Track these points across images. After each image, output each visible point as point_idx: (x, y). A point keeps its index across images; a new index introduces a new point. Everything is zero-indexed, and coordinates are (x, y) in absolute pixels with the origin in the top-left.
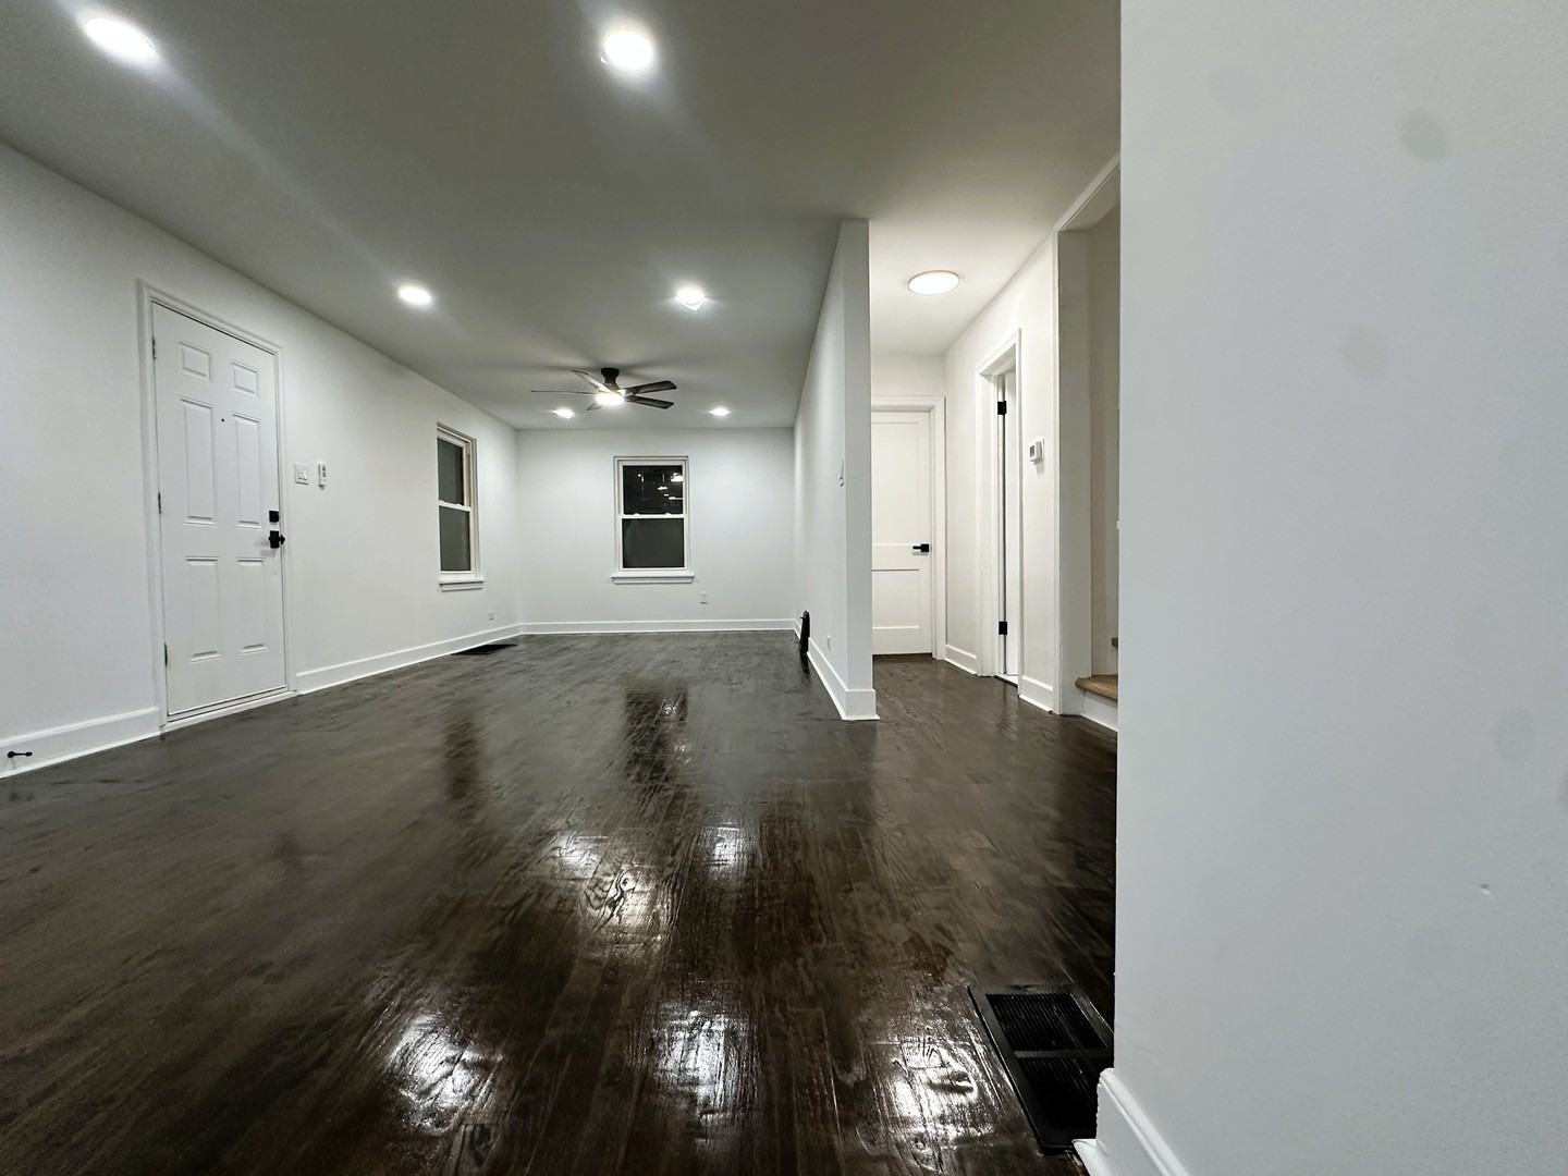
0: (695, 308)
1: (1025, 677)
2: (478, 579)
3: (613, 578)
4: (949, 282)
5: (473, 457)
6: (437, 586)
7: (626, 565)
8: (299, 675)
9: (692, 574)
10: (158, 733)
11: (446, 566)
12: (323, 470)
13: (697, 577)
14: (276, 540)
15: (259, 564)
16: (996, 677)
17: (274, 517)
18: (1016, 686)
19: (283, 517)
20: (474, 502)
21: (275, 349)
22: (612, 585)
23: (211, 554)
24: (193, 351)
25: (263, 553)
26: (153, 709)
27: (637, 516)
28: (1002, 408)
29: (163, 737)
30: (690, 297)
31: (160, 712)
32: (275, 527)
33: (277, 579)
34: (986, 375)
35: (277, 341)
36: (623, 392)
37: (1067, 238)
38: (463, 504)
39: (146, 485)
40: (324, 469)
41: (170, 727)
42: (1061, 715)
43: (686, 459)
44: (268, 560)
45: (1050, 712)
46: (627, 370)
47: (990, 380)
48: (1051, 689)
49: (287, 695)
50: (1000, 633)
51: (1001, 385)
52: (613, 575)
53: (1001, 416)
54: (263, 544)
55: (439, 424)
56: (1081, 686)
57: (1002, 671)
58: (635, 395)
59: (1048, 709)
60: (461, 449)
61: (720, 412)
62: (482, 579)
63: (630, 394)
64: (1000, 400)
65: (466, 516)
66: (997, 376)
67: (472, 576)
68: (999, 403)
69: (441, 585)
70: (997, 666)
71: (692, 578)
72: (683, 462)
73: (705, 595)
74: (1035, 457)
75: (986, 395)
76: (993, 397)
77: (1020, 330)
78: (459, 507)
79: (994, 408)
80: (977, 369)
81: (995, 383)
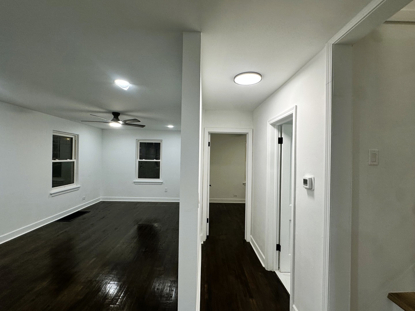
0: (126, 89)
1: (294, 307)
2: (77, 186)
3: (134, 182)
4: (256, 79)
5: (77, 141)
6: (49, 195)
7: (140, 177)
9: (162, 182)
11: (55, 185)
13: (164, 182)
20: (77, 158)
22: (133, 185)
27: (144, 160)
28: (280, 141)
34: (273, 125)
36: (121, 122)
43: (161, 141)
46: (124, 113)
47: (274, 127)
50: (277, 250)
51: (280, 130)
52: (134, 181)
53: (279, 145)
55: (53, 130)
57: (277, 269)
58: (126, 123)
60: (72, 138)
61: (171, 126)
62: (79, 186)
63: (124, 123)
64: (280, 137)
65: (72, 163)
66: (279, 126)
67: (75, 185)
68: (279, 138)
69: (51, 194)
70: (275, 266)
71: (162, 183)
72: (161, 142)
73: (166, 189)
74: (308, 187)
75: (272, 134)
76: (276, 135)
77: (296, 106)
78: (69, 160)
79: (277, 141)
80: (269, 122)
81: (277, 128)
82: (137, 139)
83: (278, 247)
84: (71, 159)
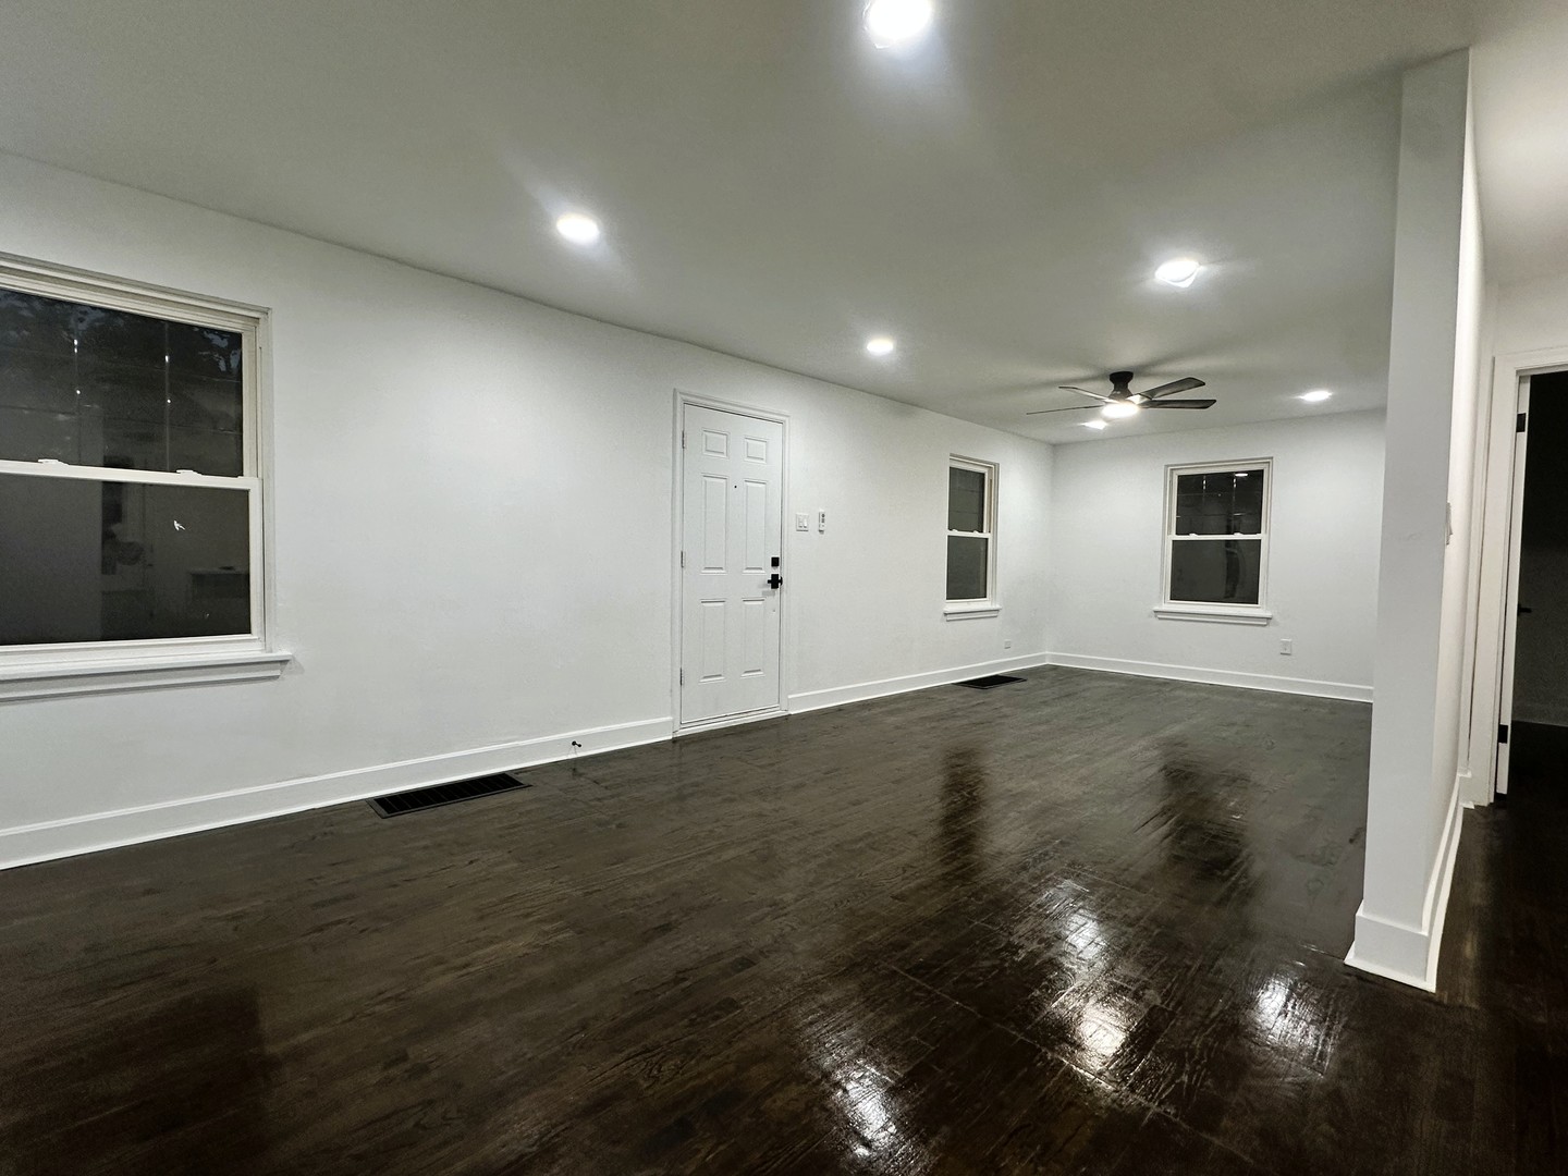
0: (1186, 284)
2: (994, 607)
3: (1156, 612)
5: (995, 483)
6: (941, 616)
7: (1177, 595)
8: (790, 697)
9: (1268, 614)
10: (671, 737)
11: (953, 594)
12: (822, 517)
13: (1277, 618)
14: (775, 582)
15: (760, 603)
17: (775, 562)
19: (784, 562)
20: (994, 529)
21: (784, 418)
22: (1154, 620)
23: (720, 597)
24: (718, 435)
25: (764, 594)
26: (669, 718)
27: (1193, 537)
29: (674, 741)
30: (1179, 271)
31: (673, 722)
32: (776, 571)
33: (776, 615)
35: (786, 412)
36: (1137, 399)
38: (979, 531)
39: (673, 548)
40: (824, 516)
41: (681, 733)
43: (1269, 461)
44: (769, 599)
46: (1141, 371)
49: (779, 713)
52: (1157, 608)
54: (764, 586)
55: (952, 455)
58: (1151, 401)
60: (983, 475)
61: (1317, 396)
62: (998, 607)
63: (1146, 399)
65: (983, 543)
67: (990, 602)
69: (946, 614)
71: (1268, 618)
72: (1266, 465)
73: (1286, 643)
78: (976, 534)
82: (1168, 466)
84: (982, 531)
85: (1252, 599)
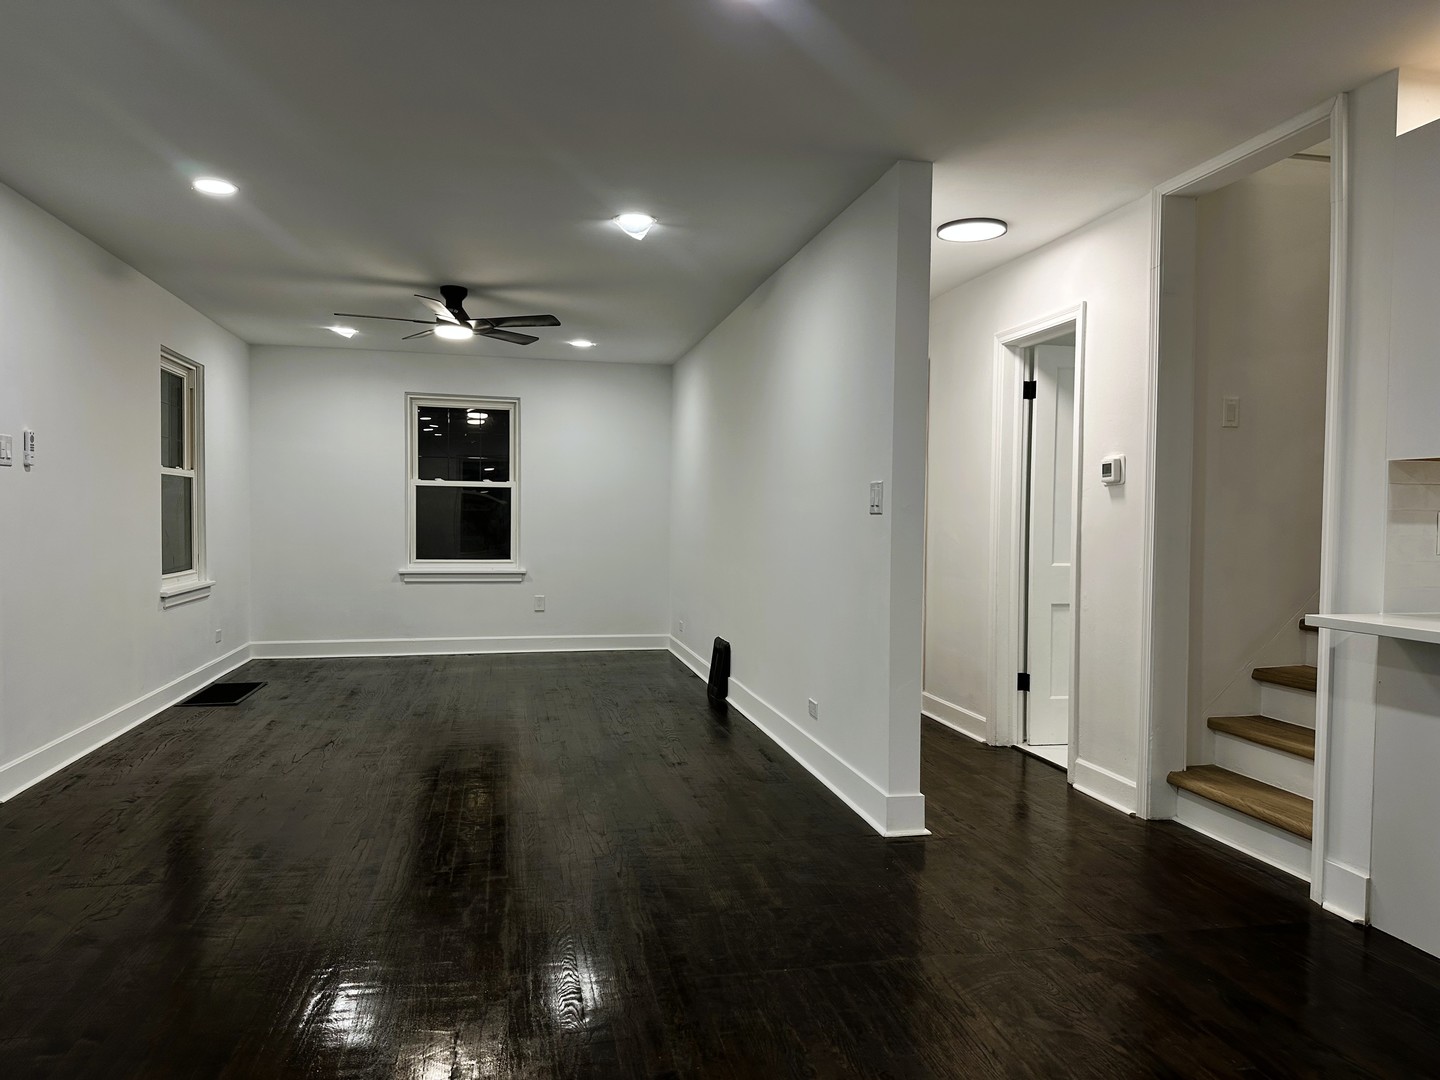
0: (639, 237)
1: (1080, 761)
2: (204, 584)
3: (401, 574)
4: (990, 232)
5: (198, 393)
6: (159, 599)
7: (423, 552)
9: (523, 570)
11: (168, 567)
12: (29, 441)
13: (530, 575)
16: (1014, 747)
18: (1064, 771)
20: (198, 463)
22: (399, 585)
27: (439, 482)
28: (1030, 390)
30: (635, 224)
34: (1011, 346)
37: (1174, 206)
38: (182, 467)
40: (32, 439)
42: (1148, 820)
43: (514, 401)
45: (1132, 816)
46: (481, 290)
47: (1014, 352)
48: (1134, 784)
50: (1019, 690)
51: (1028, 361)
52: (402, 570)
53: (1027, 401)
55: (164, 349)
56: (1175, 782)
57: (1021, 739)
58: (492, 329)
59: (1129, 811)
60: (181, 380)
61: (582, 344)
62: (209, 582)
64: (1027, 380)
65: (186, 484)
66: (1025, 348)
67: (195, 577)
68: (1025, 383)
69: (162, 599)
70: (1015, 732)
71: (522, 575)
72: (512, 406)
73: (539, 600)
74: (1111, 478)
75: (1008, 372)
76: (1018, 375)
77: (1085, 304)
79: (1019, 390)
80: (999, 336)
81: (1021, 357)
82: (406, 394)
83: (1024, 682)
85: (505, 554)
